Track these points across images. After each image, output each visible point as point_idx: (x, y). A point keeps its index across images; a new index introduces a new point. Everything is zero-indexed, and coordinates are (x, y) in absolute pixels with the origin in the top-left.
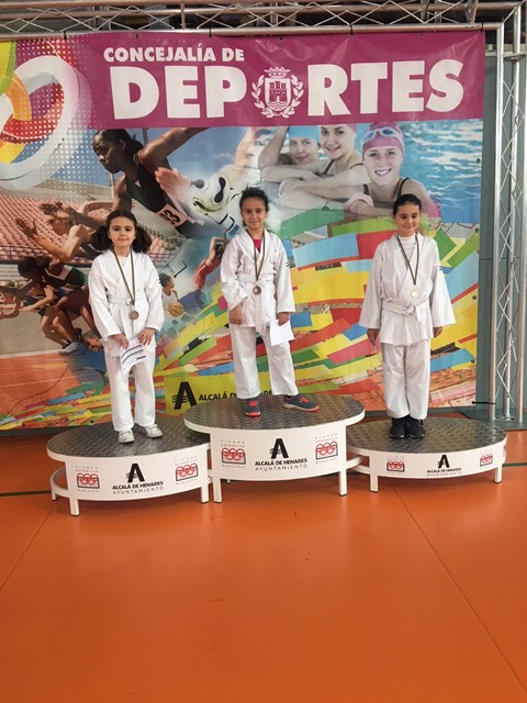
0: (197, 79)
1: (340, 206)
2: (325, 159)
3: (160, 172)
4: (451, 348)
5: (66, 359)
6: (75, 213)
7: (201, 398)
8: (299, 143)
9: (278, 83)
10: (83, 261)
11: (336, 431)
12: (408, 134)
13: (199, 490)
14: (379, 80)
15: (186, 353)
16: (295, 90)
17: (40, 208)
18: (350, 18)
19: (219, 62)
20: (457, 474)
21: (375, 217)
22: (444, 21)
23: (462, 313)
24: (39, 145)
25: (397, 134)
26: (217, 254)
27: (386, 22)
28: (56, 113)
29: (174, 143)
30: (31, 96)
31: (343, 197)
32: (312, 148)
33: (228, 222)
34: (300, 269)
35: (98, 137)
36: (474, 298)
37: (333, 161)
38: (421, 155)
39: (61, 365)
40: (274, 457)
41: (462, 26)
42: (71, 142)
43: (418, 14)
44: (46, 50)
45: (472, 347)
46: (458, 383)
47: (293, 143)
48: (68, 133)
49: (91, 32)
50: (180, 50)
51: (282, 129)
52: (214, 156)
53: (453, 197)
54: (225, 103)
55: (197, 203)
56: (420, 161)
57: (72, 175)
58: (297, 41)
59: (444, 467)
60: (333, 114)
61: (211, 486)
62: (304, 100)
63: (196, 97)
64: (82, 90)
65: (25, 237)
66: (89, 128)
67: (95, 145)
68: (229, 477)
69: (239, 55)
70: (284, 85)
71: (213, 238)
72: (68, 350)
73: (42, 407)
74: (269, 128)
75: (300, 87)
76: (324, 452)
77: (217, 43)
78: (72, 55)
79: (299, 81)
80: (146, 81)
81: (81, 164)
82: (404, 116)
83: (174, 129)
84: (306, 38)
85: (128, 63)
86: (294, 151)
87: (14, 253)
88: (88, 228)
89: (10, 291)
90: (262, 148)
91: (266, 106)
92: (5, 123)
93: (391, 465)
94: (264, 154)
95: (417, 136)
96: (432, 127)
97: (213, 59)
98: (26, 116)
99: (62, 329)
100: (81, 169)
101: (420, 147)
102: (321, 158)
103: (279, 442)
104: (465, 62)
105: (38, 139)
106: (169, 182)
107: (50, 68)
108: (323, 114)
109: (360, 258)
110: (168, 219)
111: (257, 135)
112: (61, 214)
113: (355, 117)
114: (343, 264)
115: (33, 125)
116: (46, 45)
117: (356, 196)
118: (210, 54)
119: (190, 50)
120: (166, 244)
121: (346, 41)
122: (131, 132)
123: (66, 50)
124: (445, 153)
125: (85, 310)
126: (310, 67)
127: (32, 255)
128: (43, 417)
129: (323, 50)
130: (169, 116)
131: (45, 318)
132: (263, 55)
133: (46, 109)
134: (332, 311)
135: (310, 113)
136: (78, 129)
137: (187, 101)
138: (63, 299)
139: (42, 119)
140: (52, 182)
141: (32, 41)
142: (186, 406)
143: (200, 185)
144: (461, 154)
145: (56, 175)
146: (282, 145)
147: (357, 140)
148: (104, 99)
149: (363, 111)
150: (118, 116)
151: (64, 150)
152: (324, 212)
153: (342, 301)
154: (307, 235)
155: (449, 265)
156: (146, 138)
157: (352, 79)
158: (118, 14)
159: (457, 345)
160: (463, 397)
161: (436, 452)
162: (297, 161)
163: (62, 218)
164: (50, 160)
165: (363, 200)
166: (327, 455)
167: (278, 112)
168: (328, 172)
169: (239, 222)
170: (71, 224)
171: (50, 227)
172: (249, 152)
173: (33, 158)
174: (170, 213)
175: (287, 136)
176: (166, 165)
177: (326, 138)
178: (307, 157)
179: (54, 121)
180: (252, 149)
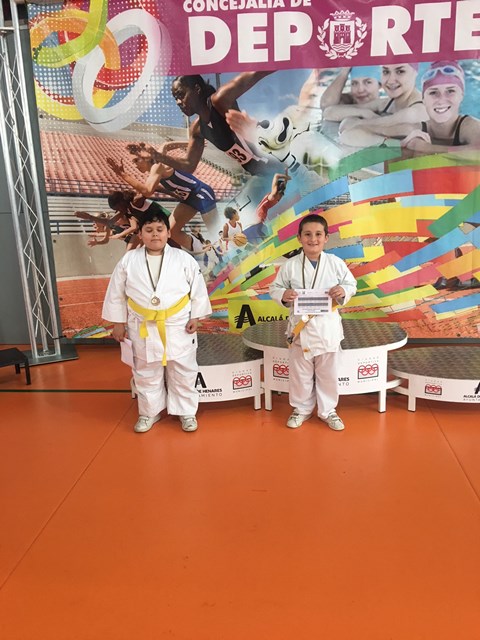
0: (266, 25)
1: (397, 143)
2: (386, 98)
3: (229, 114)
6: (156, 153)
7: (260, 319)
8: (361, 83)
9: (342, 26)
10: (161, 196)
11: (378, 355)
12: (469, 72)
13: (252, 398)
14: (443, 20)
15: (248, 279)
16: (359, 32)
17: (126, 148)
19: (288, 8)
21: (432, 154)
24: (127, 92)
25: (458, 73)
26: (278, 190)
28: (141, 62)
29: (243, 87)
30: (120, 46)
31: (401, 134)
32: (373, 88)
33: (290, 160)
34: (355, 204)
35: (176, 83)
37: (393, 100)
42: (154, 88)
44: (133, 4)
47: (355, 83)
48: (151, 80)
51: (344, 70)
52: (280, 98)
54: (292, 47)
55: (263, 142)
57: (153, 118)
60: (396, 52)
62: (367, 41)
63: (265, 42)
64: (164, 40)
65: (114, 174)
66: (169, 75)
67: (174, 90)
68: (280, 390)
69: (307, 0)
70: (348, 27)
71: (276, 175)
74: (332, 69)
75: (364, 29)
76: (365, 373)
78: (155, 8)
79: (363, 23)
80: (220, 28)
81: (161, 108)
82: (466, 54)
83: (244, 74)
85: (205, 13)
86: (355, 91)
87: (105, 188)
88: (166, 166)
89: (102, 221)
90: (325, 88)
91: (330, 48)
92: (98, 72)
93: (429, 388)
94: (326, 94)
95: (478, 74)
97: (282, 5)
98: (115, 66)
100: (161, 113)
102: (382, 97)
105: (126, 86)
106: (237, 122)
107: (138, 20)
108: (385, 54)
109: (415, 193)
110: (236, 158)
111: (321, 76)
112: (144, 154)
113: (417, 56)
114: (398, 199)
115: (122, 73)
117: (414, 134)
118: (279, 2)
120: (233, 181)
122: (205, 77)
123: (151, 3)
126: (374, 9)
130: (240, 61)
131: (130, 245)
133: (133, 58)
134: (385, 244)
135: (373, 53)
136: (159, 76)
137: (257, 47)
139: (129, 68)
140: (137, 125)
142: (246, 325)
143: (265, 125)
145: (140, 118)
146: (344, 86)
147: (418, 79)
148: (182, 47)
149: (425, 50)
150: (195, 62)
151: (147, 95)
152: (382, 149)
153: (394, 235)
154: (364, 172)
156: (218, 83)
157: (416, 19)
161: (473, 379)
162: (358, 100)
163: (145, 157)
164: (135, 105)
165: (421, 138)
166: (369, 375)
167: (342, 54)
168: (388, 111)
169: (300, 160)
170: (152, 163)
171: (135, 165)
172: (312, 92)
173: (121, 103)
174: (238, 151)
175: (349, 76)
176: (236, 107)
177: (388, 77)
178: (367, 96)
179: (139, 69)
180: (315, 90)
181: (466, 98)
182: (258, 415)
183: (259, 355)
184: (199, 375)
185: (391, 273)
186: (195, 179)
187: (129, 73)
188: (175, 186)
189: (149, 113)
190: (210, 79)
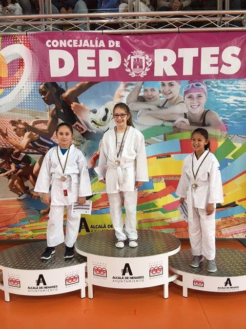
0: (95, 56)
1: (171, 124)
2: (163, 99)
3: (73, 105)
4: (233, 205)
6: (28, 126)
7: (92, 227)
8: (149, 90)
9: (138, 59)
10: (31, 151)
11: (162, 260)
12: (209, 86)
14: (194, 58)
16: (147, 63)
17: (10, 122)
18: (178, 24)
19: (107, 48)
20: (236, 290)
21: (191, 131)
22: (230, 26)
23: (240, 185)
24: (11, 90)
25: (203, 86)
27: (198, 27)
28: (20, 73)
29: (81, 90)
30: (8, 64)
31: (172, 119)
32: (156, 93)
35: (42, 86)
37: (167, 100)
39: (18, 206)
40: (124, 274)
41: (240, 28)
43: (216, 23)
44: (16, 41)
45: (245, 205)
46: (237, 225)
47: (146, 90)
49: (40, 32)
50: (86, 41)
51: (140, 83)
52: (103, 97)
54: (109, 69)
55: (93, 121)
56: (216, 101)
57: (27, 106)
58: (149, 37)
59: (228, 285)
60: (168, 74)
61: (87, 288)
62: (152, 68)
63: (94, 66)
64: (34, 62)
65: (2, 138)
66: (37, 81)
67: (40, 90)
69: (118, 44)
70: (141, 60)
72: (21, 198)
73: (6, 228)
74: (133, 82)
75: (150, 61)
76: (154, 272)
77: (106, 38)
78: (29, 44)
79: (150, 58)
80: (68, 57)
82: (207, 77)
83: (82, 83)
84: (155, 35)
85: (58, 48)
86: (146, 94)
88: (34, 134)
90: (129, 93)
91: (131, 71)
93: (196, 282)
94: (129, 96)
95: (215, 88)
96: (223, 83)
97: (104, 46)
99: (19, 186)
101: (216, 93)
102: (161, 99)
103: (127, 265)
104: (242, 47)
105: (11, 87)
106: (78, 110)
107: (18, 50)
108: (162, 75)
109: (182, 152)
110: (77, 130)
111: (126, 86)
112: (21, 126)
113: (180, 77)
114: (172, 155)
115: (8, 79)
116: (16, 38)
117: (180, 119)
118: (102, 44)
119: (91, 41)
121: (176, 37)
122: (59, 84)
123: (27, 41)
124: (230, 96)
125: (31, 177)
126: (155, 50)
127: (5, 147)
128: (6, 234)
129: (163, 41)
130: (79, 76)
131: (10, 180)
132: (131, 44)
133: (15, 71)
134: (166, 181)
135: (156, 75)
136: (31, 82)
137: (89, 68)
138: (20, 171)
139: (13, 76)
140: (17, 109)
141: (10, 36)
142: (83, 231)
143: (95, 112)
144: (240, 97)
145: (19, 105)
146: (140, 92)
147: (181, 89)
148: (46, 66)
149: (184, 74)
150: (53, 75)
152: (162, 127)
153: (171, 176)
154: (152, 139)
155: (233, 159)
156: (67, 87)
157: (179, 57)
158: (54, 22)
159: (237, 203)
160: (240, 233)
161: (223, 276)
162: (148, 100)
163: (22, 128)
164: (16, 98)
165: (184, 122)
166: (157, 274)
167: (138, 74)
168: (165, 106)
170: (25, 131)
171: (15, 133)
172: (121, 95)
173: (7, 96)
174: (79, 126)
175: (143, 86)
176: (77, 101)
177: (164, 88)
178: (153, 98)
179: (19, 78)
180: (123, 93)
181: (208, 100)
182: (84, 301)
183: (84, 259)
184: (41, 276)
185: (170, 199)
186: (52, 141)
187: (13, 79)
188: (39, 145)
189: (24, 103)
190: (62, 85)
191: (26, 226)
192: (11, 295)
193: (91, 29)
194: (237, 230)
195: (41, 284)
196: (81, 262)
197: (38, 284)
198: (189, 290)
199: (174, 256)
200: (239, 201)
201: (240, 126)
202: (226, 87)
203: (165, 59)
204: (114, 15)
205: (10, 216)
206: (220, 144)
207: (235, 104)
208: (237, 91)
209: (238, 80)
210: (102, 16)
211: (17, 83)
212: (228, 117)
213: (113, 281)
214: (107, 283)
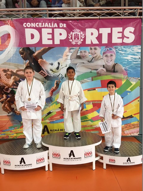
0: (52, 33)
1: (95, 71)
2: (91, 57)
3: (39, 60)
4: (131, 117)
5: (9, 117)
6: (13, 72)
8: (83, 52)
9: (76, 34)
11: (92, 148)
12: (117, 50)
14: (108, 33)
15: (46, 116)
16: (82, 37)
17: (2, 71)
18: (99, 14)
19: (59, 27)
20: (133, 164)
21: (107, 75)
22: (128, 16)
23: (135, 106)
24: (3, 52)
25: (114, 50)
26: (57, 85)
27: (111, 16)
28: (8, 42)
29: (44, 52)
30: (1, 37)
31: (96, 69)
32: (87, 54)
35: (21, 50)
36: (138, 101)
37: (93, 58)
38: (121, 56)
39: (7, 119)
40: (70, 156)
41: (134, 17)
42: (13, 51)
43: (121, 13)
45: (138, 117)
46: (133, 128)
47: (81, 52)
48: (12, 48)
49: (19, 18)
50: (46, 24)
51: (78, 48)
52: (57, 56)
53: (131, 69)
54: (60, 40)
55: (51, 70)
57: (12, 61)
58: (83, 21)
59: (129, 162)
60: (94, 43)
61: (49, 165)
62: (85, 39)
63: (51, 38)
64: (17, 36)
66: (18, 47)
67: (20, 52)
69: (65, 25)
70: (78, 35)
71: (56, 81)
72: (10, 114)
73: (1, 132)
74: (74, 48)
75: (83, 35)
76: (87, 155)
77: (58, 22)
78: (14, 25)
79: (83, 33)
80: (36, 33)
81: (15, 58)
82: (116, 44)
84: (85, 20)
85: (31, 28)
86: (81, 54)
88: (17, 77)
90: (71, 53)
91: (73, 41)
93: (110, 160)
94: (72, 55)
95: (120, 50)
96: (125, 48)
97: (57, 26)
99: (8, 108)
101: (121, 54)
102: (90, 57)
103: (72, 151)
104: (135, 28)
105: (3, 50)
106: (42, 63)
107: (7, 29)
108: (90, 43)
109: (102, 87)
110: (42, 75)
111: (70, 49)
112: (9, 73)
113: (100, 44)
114: (96, 89)
115: (1, 46)
116: (6, 22)
117: (100, 69)
119: (50, 24)
121: (98, 22)
122: (31, 48)
123: (12, 23)
124: (129, 55)
126: (86, 29)
128: (1, 135)
129: (91, 24)
130: (43, 44)
131: (3, 104)
132: (72, 26)
133: (5, 41)
134: (93, 104)
135: (87, 43)
136: (15, 47)
137: (48, 39)
139: (4, 44)
140: (6, 63)
141: (2, 21)
142: (46, 133)
143: (52, 64)
145: (8, 61)
146: (78, 53)
147: (101, 51)
148: (23, 38)
149: (102, 43)
150: (27, 43)
151: (10, 53)
152: (91, 73)
153: (96, 101)
154: (85, 80)
155: (130, 91)
156: (35, 50)
157: (100, 33)
158: (28, 13)
159: (133, 116)
160: (135, 132)
161: (126, 156)
162: (82, 57)
163: (9, 74)
164: (6, 56)
165: (103, 70)
166: (89, 156)
167: (77, 43)
168: (92, 61)
169: (64, 76)
170: (12, 76)
171: (5, 77)
174: (43, 73)
175: (79, 50)
176: (42, 58)
177: (91, 51)
178: (85, 56)
179: (8, 45)
180: (68, 54)
182: (47, 173)
183: (47, 149)
184: (22, 159)
185: (95, 114)
187: (4, 46)
190: (33, 49)
191: (13, 131)
192: (5, 170)
193: (49, 17)
194: (133, 131)
195: (23, 163)
196: (46, 150)
197: (21, 163)
198: (107, 165)
199: (98, 146)
200: (134, 115)
201: (134, 72)
202: (127, 50)
203: (92, 34)
204: (62, 9)
205: (3, 125)
206: (123, 82)
207: (132, 60)
208: (133, 52)
209: (133, 47)
210: (56, 9)
211: (6, 48)
212: (128, 67)
213: (64, 160)
214: (60, 162)
